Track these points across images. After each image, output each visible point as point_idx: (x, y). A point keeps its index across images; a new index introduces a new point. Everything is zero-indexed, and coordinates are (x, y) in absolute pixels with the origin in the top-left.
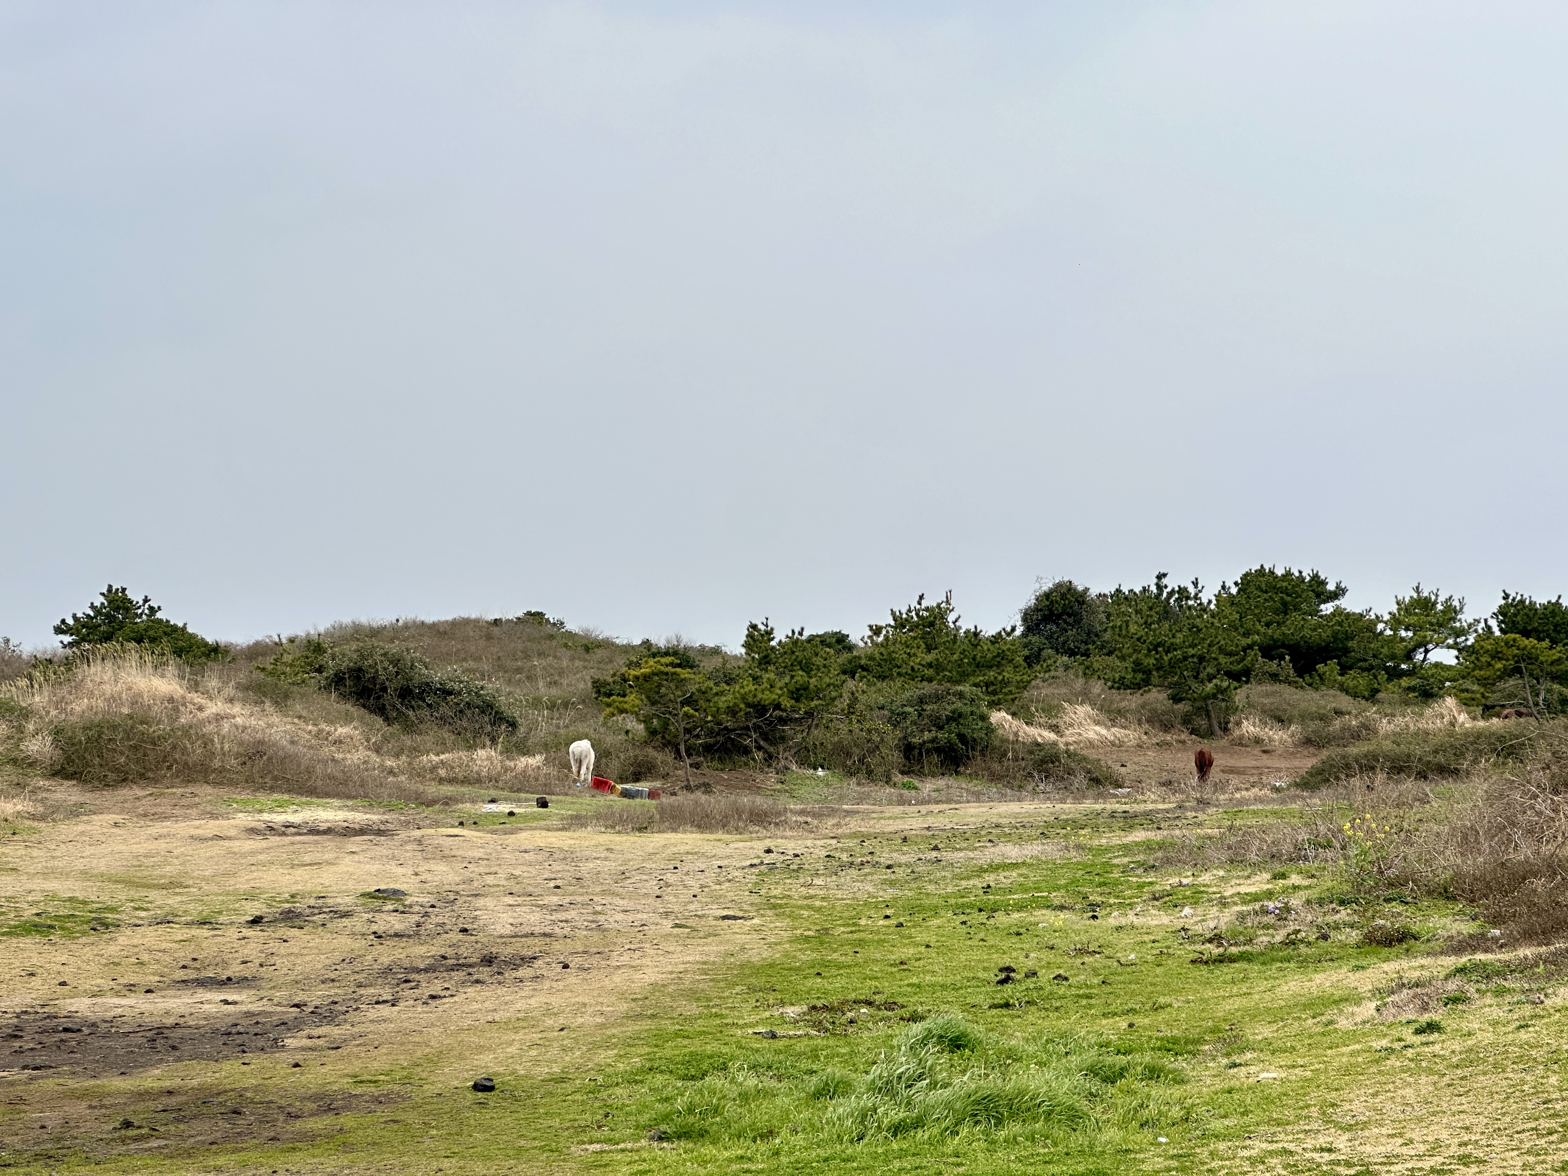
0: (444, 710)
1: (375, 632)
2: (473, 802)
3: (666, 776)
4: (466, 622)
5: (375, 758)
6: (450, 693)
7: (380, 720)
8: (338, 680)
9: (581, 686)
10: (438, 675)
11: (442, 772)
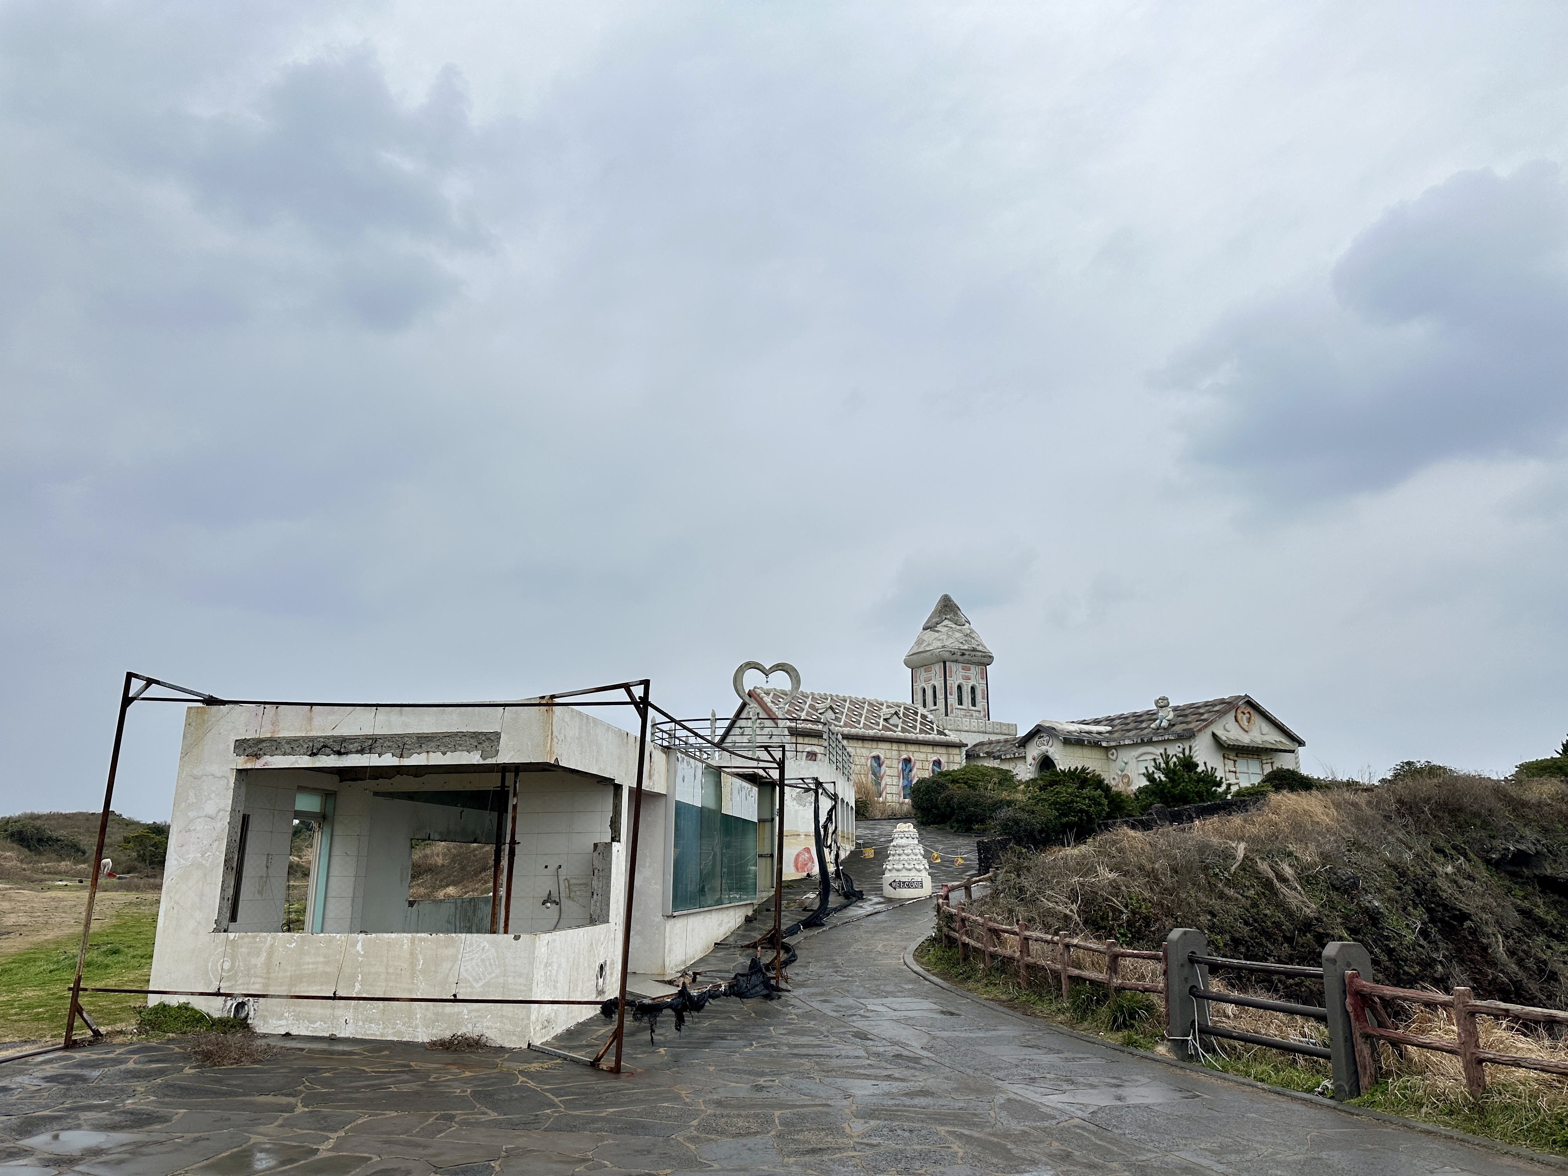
0: (56, 847)
1: (39, 817)
2: (52, 881)
3: (140, 872)
4: (81, 814)
5: (19, 864)
6: (59, 841)
7: (27, 850)
8: (12, 835)
9: (120, 838)
10: (54, 835)
11: (46, 870)
